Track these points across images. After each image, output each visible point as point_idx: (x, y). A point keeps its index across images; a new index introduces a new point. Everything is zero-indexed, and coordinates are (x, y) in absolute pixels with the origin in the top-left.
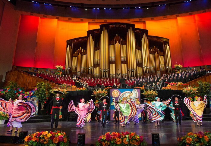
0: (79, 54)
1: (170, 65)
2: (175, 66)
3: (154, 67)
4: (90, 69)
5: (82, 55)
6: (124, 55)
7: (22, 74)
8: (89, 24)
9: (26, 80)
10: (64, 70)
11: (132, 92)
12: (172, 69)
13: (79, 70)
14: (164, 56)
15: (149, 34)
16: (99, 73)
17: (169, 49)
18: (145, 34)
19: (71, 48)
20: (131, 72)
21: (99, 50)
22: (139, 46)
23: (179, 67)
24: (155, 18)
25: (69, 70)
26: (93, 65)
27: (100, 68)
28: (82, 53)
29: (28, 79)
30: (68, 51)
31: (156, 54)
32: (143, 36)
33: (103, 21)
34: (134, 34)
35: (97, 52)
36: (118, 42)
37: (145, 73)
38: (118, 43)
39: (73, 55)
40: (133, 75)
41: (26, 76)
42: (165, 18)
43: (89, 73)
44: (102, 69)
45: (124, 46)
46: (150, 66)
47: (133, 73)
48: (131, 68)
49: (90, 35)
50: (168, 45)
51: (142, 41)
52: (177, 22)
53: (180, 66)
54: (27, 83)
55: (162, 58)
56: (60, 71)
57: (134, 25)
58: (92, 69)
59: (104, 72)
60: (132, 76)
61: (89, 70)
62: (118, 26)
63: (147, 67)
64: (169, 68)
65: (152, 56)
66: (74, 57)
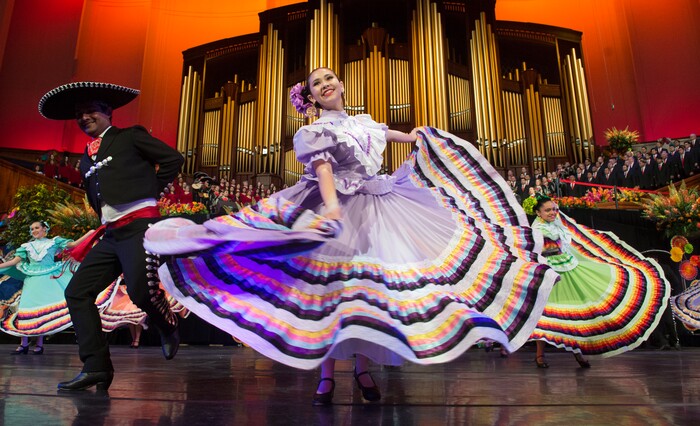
0: (229, 98)
1: (588, 132)
2: (609, 135)
3: (523, 142)
4: (268, 155)
5: (239, 103)
6: (401, 97)
12: (596, 147)
13: (226, 162)
14: (564, 98)
15: (500, 16)
17: (582, 69)
18: (483, 15)
19: (199, 78)
22: (458, 64)
23: (623, 139)
25: (189, 159)
26: (278, 140)
28: (240, 93)
30: (189, 87)
31: (530, 92)
32: (477, 22)
34: (438, 18)
36: (375, 47)
38: (376, 55)
39: (206, 103)
41: (8, 174)
43: (262, 170)
45: (401, 67)
46: (505, 137)
49: (271, 26)
50: (579, 56)
51: (472, 42)
53: (630, 135)
55: (552, 108)
58: (278, 155)
61: (266, 158)
63: (494, 145)
64: (586, 144)
65: (514, 99)
66: (209, 111)
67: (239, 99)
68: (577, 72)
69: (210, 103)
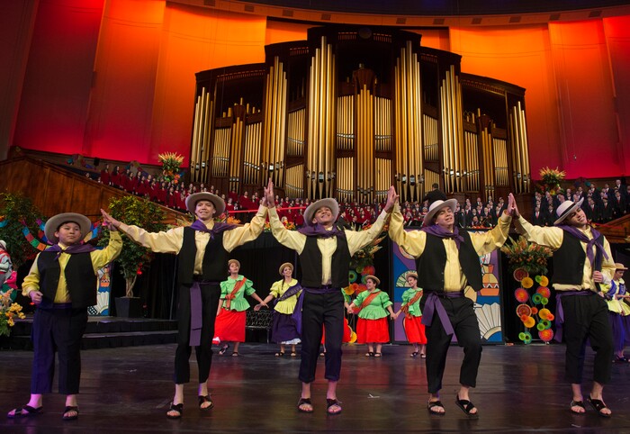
0: (238, 119)
1: (526, 171)
2: (543, 173)
3: (477, 174)
4: (273, 171)
5: (246, 124)
6: (384, 129)
7: (48, 171)
8: (268, 26)
9: (62, 193)
10: (185, 168)
12: (532, 181)
13: (235, 173)
14: (510, 140)
15: (464, 69)
16: (300, 185)
17: (524, 119)
18: (452, 67)
19: (211, 98)
20: (405, 185)
21: (302, 112)
22: (431, 106)
23: (554, 177)
24: (486, 20)
25: (203, 170)
26: (282, 159)
27: (306, 169)
28: (246, 115)
29: (69, 189)
30: (202, 106)
31: (485, 134)
32: (447, 73)
33: (316, 16)
34: (417, 65)
35: (298, 117)
36: (365, 86)
37: (451, 191)
38: (365, 93)
39: (218, 121)
40: (412, 196)
41: (61, 179)
42: (514, 25)
44: (313, 173)
45: (385, 103)
46: (466, 169)
47: (412, 188)
48: (405, 173)
49: (277, 59)
50: (523, 108)
51: (443, 90)
52: (547, 39)
53: (559, 174)
54: (66, 202)
55: (500, 147)
56: (175, 172)
57: (420, 37)
58: (281, 170)
59: (321, 181)
60: (409, 199)
61: (272, 173)
62: (367, 36)
63: (458, 174)
64: (525, 178)
65: (471, 138)
66: (218, 128)
67: (246, 120)
68: (520, 118)
69: (220, 122)
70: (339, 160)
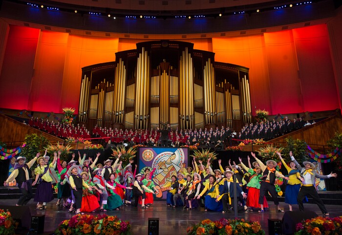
0: (102, 90)
1: (249, 110)
2: (257, 112)
3: (224, 113)
4: (118, 115)
5: (106, 92)
6: (174, 93)
7: (6, 120)
8: (120, 41)
9: (12, 130)
10: (76, 115)
11: (174, 154)
12: (252, 117)
13: (100, 116)
14: (240, 95)
15: (216, 60)
16: (132, 122)
17: (248, 84)
18: (209, 59)
19: (89, 80)
20: (184, 121)
21: (134, 85)
22: (198, 79)
23: (263, 114)
24: (227, 33)
25: (84, 116)
26: (123, 109)
27: (135, 114)
28: (106, 88)
29: (15, 129)
30: (84, 85)
31: (227, 93)
32: (207, 62)
33: (141, 38)
34: (191, 60)
35: (131, 87)
36: (165, 71)
37: (208, 123)
38: (165, 74)
39: (92, 91)
40: (187, 126)
41: (12, 124)
42: (243, 35)
43: (116, 122)
44: (138, 116)
45: (175, 79)
46: (216, 111)
47: (187, 122)
48: (184, 114)
49: (121, 60)
50: (247, 78)
51: (205, 70)
52: (263, 41)
53: (266, 113)
54: (13, 135)
55: (236, 99)
56: (70, 117)
57: (193, 45)
58: (122, 115)
59: (141, 120)
60: (186, 128)
61: (117, 117)
62: (165, 45)
63: (211, 114)
64: (248, 115)
65: (220, 95)
66: (93, 94)
67: (106, 90)
68: (246, 85)
69: (93, 91)
70: (152, 109)
